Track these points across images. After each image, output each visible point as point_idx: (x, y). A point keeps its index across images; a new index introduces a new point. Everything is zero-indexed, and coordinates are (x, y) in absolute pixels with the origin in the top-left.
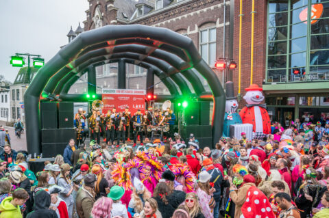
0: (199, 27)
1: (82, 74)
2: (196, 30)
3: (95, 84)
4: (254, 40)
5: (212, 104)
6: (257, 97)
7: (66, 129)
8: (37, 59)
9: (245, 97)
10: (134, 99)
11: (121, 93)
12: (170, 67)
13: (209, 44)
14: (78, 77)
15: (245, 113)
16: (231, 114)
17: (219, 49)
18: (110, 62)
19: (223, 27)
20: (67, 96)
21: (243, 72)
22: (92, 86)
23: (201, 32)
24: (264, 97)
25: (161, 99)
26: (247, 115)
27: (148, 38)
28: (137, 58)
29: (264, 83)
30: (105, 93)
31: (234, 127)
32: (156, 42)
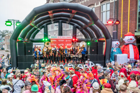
0: (101, 3)
1: (41, 29)
2: (99, 5)
3: (47, 34)
4: (130, 8)
5: (105, 43)
6: (131, 39)
7: (29, 55)
8: (18, 22)
9: (124, 39)
10: (66, 41)
11: (60, 38)
12: (84, 24)
13: (106, 11)
14: (39, 31)
15: (124, 48)
16: (115, 48)
17: (111, 14)
18: (54, 23)
19: (113, 2)
20: (34, 40)
21: (124, 26)
22: (46, 35)
23: (102, 5)
24: (135, 39)
25: (79, 41)
26: (125, 49)
27: (68, 9)
28: (67, 20)
29: (136, 32)
30: (52, 38)
31: (116, 56)
32: (73, 11)
